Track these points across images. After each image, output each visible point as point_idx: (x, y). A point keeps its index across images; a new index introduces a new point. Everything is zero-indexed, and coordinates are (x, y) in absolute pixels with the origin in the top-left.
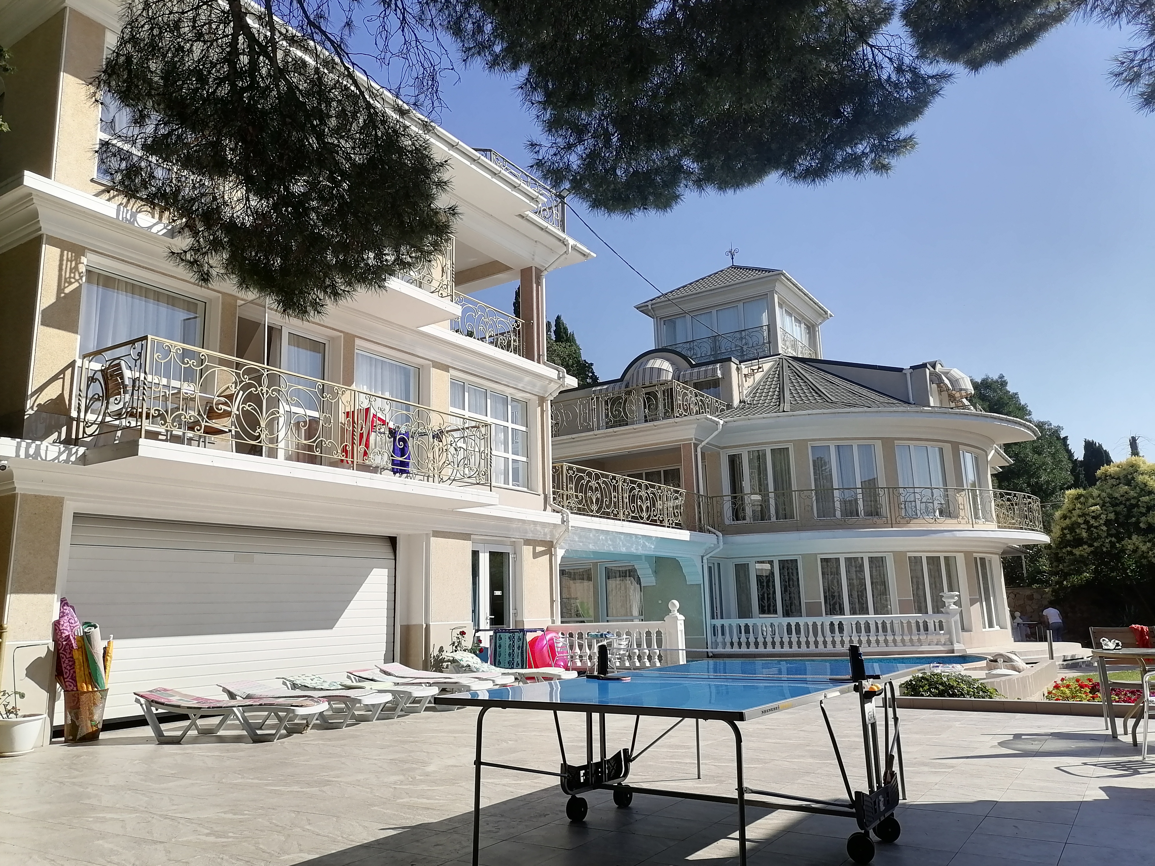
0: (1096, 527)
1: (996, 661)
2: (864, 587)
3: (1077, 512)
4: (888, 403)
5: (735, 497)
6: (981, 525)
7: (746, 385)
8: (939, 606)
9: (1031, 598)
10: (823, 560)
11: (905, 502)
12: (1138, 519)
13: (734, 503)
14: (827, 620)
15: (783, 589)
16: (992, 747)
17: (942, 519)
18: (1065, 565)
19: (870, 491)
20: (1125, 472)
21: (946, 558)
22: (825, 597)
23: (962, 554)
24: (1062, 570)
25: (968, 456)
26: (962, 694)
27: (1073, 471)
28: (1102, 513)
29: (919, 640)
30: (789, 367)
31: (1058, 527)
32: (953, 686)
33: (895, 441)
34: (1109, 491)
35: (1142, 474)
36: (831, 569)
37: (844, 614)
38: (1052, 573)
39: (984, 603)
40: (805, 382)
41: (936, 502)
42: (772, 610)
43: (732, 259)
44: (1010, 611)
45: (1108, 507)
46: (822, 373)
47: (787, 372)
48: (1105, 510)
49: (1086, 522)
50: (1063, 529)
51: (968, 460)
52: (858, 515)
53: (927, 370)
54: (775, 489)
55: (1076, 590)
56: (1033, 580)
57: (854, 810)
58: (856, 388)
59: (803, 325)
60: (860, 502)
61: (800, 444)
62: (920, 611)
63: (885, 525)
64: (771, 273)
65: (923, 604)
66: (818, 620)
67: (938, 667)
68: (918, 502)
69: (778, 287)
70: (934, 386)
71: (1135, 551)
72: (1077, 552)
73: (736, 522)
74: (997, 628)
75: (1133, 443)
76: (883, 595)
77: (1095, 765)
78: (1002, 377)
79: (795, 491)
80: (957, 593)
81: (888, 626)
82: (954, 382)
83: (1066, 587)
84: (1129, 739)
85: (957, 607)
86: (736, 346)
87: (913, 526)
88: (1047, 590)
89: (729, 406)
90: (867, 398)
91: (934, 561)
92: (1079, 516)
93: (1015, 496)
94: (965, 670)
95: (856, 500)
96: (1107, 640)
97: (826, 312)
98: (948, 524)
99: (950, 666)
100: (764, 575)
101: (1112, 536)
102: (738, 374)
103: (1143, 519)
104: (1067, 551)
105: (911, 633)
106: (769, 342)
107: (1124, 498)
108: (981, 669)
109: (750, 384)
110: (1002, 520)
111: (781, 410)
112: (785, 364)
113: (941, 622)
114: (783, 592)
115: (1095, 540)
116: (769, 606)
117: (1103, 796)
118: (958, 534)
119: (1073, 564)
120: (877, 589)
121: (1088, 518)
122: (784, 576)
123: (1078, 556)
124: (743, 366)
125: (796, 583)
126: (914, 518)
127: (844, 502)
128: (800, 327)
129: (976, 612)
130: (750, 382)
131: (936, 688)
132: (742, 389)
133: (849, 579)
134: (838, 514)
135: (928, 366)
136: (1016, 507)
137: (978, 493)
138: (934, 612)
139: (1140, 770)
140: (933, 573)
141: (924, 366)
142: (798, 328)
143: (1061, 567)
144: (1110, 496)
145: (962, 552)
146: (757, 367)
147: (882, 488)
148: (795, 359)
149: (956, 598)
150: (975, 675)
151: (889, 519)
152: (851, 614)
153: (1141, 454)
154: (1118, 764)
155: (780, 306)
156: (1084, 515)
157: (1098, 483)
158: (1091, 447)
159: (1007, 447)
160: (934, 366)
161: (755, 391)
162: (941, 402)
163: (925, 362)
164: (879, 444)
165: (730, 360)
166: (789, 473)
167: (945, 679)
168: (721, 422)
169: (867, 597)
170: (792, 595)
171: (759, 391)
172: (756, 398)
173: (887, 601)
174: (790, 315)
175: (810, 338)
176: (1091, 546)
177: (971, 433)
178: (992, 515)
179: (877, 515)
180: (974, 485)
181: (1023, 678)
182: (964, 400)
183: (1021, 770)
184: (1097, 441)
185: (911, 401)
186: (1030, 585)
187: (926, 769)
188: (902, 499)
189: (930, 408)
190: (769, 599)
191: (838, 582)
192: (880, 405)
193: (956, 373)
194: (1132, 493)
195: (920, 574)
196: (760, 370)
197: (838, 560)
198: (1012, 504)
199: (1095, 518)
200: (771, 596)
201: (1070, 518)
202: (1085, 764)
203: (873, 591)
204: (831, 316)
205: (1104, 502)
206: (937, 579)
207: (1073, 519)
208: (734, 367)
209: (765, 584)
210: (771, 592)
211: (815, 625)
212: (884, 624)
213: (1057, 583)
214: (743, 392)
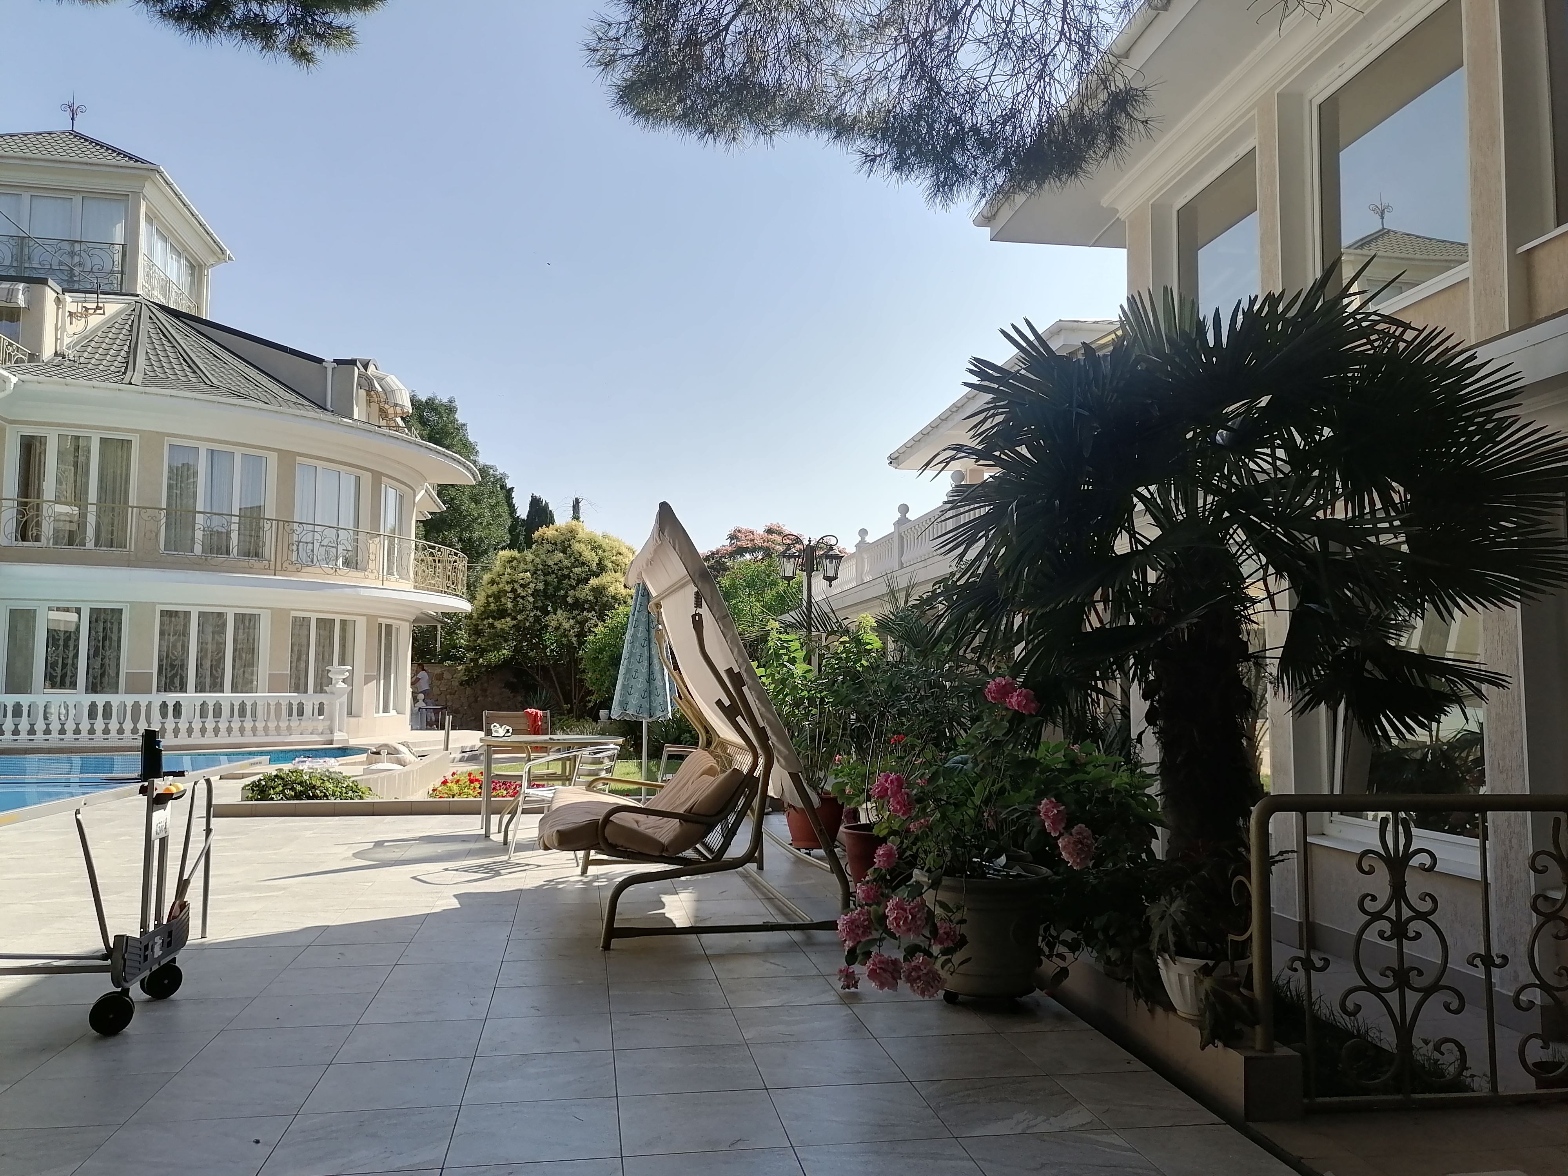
0: (523, 598)
1: (378, 753)
2: (221, 654)
3: (506, 577)
4: (295, 403)
5: (26, 504)
6: (393, 583)
7: (70, 329)
8: (323, 683)
9: (440, 677)
10: (163, 613)
11: (299, 542)
12: (566, 592)
13: (22, 513)
14: (157, 699)
15: (92, 652)
16: (344, 859)
17: (346, 570)
18: (484, 639)
19: (251, 523)
20: (563, 538)
21: (344, 623)
22: (160, 667)
23: (365, 618)
24: (479, 645)
25: (391, 493)
26: (326, 796)
27: (511, 530)
28: (532, 582)
29: (289, 728)
30: (150, 318)
31: (483, 594)
32: (314, 786)
33: (298, 458)
34: (543, 557)
35: (579, 541)
36: (176, 626)
37: (186, 692)
38: (469, 649)
39: (382, 682)
40: (174, 347)
41: (340, 548)
42: (68, 683)
43: (73, 119)
44: (413, 692)
45: (539, 575)
46: (204, 340)
47: (145, 325)
48: (536, 579)
49: (514, 590)
50: (488, 596)
51: (390, 498)
52: (228, 553)
53: (356, 368)
54: (99, 499)
55: (493, 670)
56: (447, 656)
57: (109, 962)
58: (253, 373)
59: (183, 261)
60: (234, 536)
61: (152, 439)
62: (297, 689)
63: (265, 570)
64: (139, 164)
65: (303, 680)
66: (143, 700)
67: (305, 761)
68: (317, 545)
69: (149, 189)
70: (362, 393)
71: (557, 628)
72: (498, 624)
73: (20, 543)
74: (393, 712)
75: (576, 504)
76: (249, 666)
77: (457, 870)
78: (451, 401)
79: (133, 507)
80: (349, 668)
81: (249, 709)
82: (388, 392)
83: (482, 665)
84: (500, 838)
85: (346, 686)
86: (61, 263)
87: (307, 576)
88: (460, 668)
89: (33, 357)
90: (268, 390)
91: (325, 624)
92: (508, 583)
93: (439, 550)
94: (340, 765)
95: (228, 533)
96: (498, 726)
97: (223, 251)
98: (350, 577)
99: (322, 761)
100: (62, 629)
101: (537, 608)
102: (58, 309)
103: (571, 593)
104: (489, 623)
105: (278, 716)
106: (122, 273)
107: (556, 567)
108: (361, 763)
109: (77, 330)
110: (419, 579)
111: (127, 380)
112: (145, 313)
113: (321, 705)
114: (91, 656)
115: (520, 612)
116: (64, 676)
117: (455, 904)
118: (362, 592)
119: (491, 639)
120: (241, 658)
121: (516, 586)
122: (97, 632)
123: (498, 630)
124: (68, 297)
125: (115, 644)
126: (308, 566)
127: (211, 534)
128: (179, 262)
129: (369, 693)
130: (78, 326)
131: (292, 789)
132: (62, 334)
133: (201, 643)
134: (198, 549)
135: (358, 363)
136: (438, 564)
137: (396, 542)
138: (315, 692)
139: (501, 871)
140: (322, 641)
141: (353, 362)
142: (175, 264)
143: (479, 641)
144: (544, 563)
145: (364, 615)
146: (94, 306)
147: (268, 519)
148: (162, 308)
149: (347, 674)
150: (347, 771)
151: (273, 563)
152: (196, 692)
153: (581, 519)
154: (481, 866)
155: (149, 220)
156: (512, 582)
157: (534, 546)
158: (535, 503)
159: (442, 490)
160: (366, 366)
161: (86, 341)
162: (369, 415)
163: (355, 357)
164: (273, 457)
165: (44, 282)
166: (127, 481)
167: (306, 777)
168: (14, 380)
169: (224, 669)
170: (107, 661)
171: (93, 344)
172: (86, 354)
173: (252, 674)
174: (165, 239)
175: (192, 283)
176: (514, 618)
177: (399, 463)
178: (408, 572)
179: (257, 555)
180: (393, 531)
181: (407, 774)
182: (399, 420)
183: (370, 884)
184: (545, 498)
185: (329, 406)
186: (441, 662)
187: (247, 895)
188: (295, 538)
189: (351, 421)
190: (64, 665)
191: (183, 646)
192: (283, 403)
193: (393, 381)
194: (566, 563)
195: (305, 642)
196: (98, 311)
197: (187, 614)
198: (435, 561)
199: (523, 586)
200: (70, 661)
201: (498, 584)
202: (446, 870)
203: (234, 660)
204: (230, 258)
205: (537, 570)
206: (326, 649)
207: (501, 586)
208: (50, 295)
209: (61, 643)
210: (71, 655)
211: (136, 706)
212: (243, 706)
213: (472, 660)
214: (62, 339)
